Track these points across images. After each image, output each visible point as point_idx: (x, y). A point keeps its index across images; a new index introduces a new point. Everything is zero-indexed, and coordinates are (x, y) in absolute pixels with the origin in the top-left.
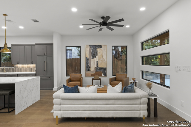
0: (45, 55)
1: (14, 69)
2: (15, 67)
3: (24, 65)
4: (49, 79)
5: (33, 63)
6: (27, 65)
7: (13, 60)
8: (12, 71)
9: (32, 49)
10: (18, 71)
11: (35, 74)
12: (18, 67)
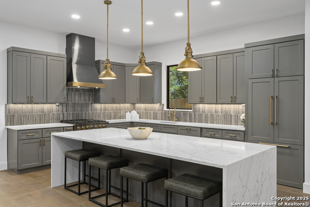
0: (273, 76)
1: (193, 114)
2: (194, 111)
3: (213, 107)
4: (287, 151)
5: (237, 101)
6: (219, 107)
7: (192, 94)
8: (188, 118)
9: (235, 63)
10: (201, 121)
11: (244, 132)
12: (201, 111)
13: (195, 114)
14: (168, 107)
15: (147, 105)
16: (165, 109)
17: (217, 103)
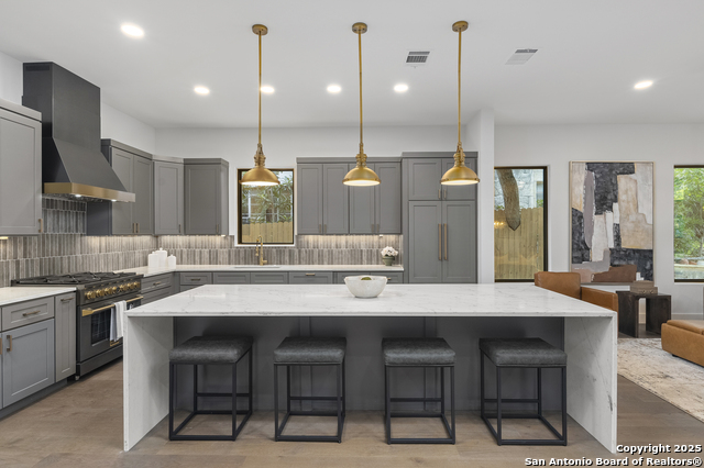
0: (441, 199)
1: (297, 251)
2: (299, 247)
5: (381, 231)
8: (287, 258)
10: (310, 262)
11: (403, 271)
12: (311, 246)
13: (300, 252)
14: (240, 242)
15: (193, 238)
16: (236, 244)
17: (349, 234)
